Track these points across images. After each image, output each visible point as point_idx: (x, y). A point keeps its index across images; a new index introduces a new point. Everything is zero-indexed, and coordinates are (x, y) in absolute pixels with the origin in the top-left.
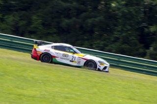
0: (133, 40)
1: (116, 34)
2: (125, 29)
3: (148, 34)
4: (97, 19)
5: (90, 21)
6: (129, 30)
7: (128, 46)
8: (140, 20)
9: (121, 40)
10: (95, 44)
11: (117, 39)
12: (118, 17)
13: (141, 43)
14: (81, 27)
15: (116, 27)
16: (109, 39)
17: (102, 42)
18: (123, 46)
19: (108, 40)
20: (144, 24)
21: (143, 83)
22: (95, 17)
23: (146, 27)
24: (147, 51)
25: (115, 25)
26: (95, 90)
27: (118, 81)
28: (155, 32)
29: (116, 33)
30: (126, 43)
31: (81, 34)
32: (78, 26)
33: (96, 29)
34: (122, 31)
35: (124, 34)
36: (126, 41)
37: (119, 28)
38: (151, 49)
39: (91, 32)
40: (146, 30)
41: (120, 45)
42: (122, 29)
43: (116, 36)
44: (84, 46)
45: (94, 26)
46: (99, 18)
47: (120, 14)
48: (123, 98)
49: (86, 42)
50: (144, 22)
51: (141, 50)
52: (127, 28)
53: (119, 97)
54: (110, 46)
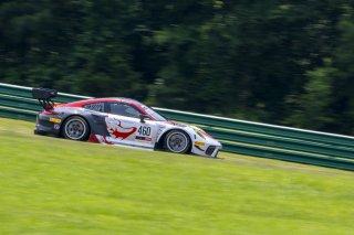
0: (119, 62)
4: (36, 18)
5: (20, 21)
6: (109, 40)
7: (107, 78)
9: (91, 64)
10: (33, 74)
11: (81, 63)
16: (64, 62)
17: (49, 70)
18: (96, 77)
20: (142, 28)
23: (146, 34)
24: (150, 87)
25: (77, 30)
26: (34, 179)
27: (86, 157)
28: (167, 44)
29: (78, 48)
30: (101, 70)
33: (33, 40)
34: (92, 45)
35: (99, 51)
36: (103, 65)
37: (86, 36)
39: (23, 47)
40: (147, 40)
41: (89, 76)
42: (94, 40)
44: (7, 79)
45: (28, 33)
46: (39, 14)
48: (97, 195)
49: (12, 71)
50: (141, 22)
51: (137, 87)
52: (104, 36)
53: (88, 193)
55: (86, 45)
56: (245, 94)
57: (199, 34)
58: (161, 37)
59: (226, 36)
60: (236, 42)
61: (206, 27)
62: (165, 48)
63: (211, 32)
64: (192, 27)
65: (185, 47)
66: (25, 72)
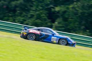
0: (44, 16)
1: (32, 13)
4: (18, 2)
5: (14, 3)
6: (41, 10)
7: (40, 21)
8: (49, 3)
9: (35, 17)
10: (17, 19)
11: (32, 16)
14: (7, 8)
16: (27, 16)
17: (22, 18)
18: (37, 21)
20: (52, 6)
23: (53, 8)
24: (53, 24)
25: (31, 6)
30: (39, 19)
33: (17, 9)
34: (36, 10)
35: (37, 13)
36: (39, 17)
38: (56, 23)
39: (14, 11)
40: (53, 10)
41: (34, 20)
42: (36, 9)
43: (32, 14)
44: (9, 21)
45: (16, 6)
48: (36, 57)
49: (11, 18)
50: (51, 4)
51: (49, 24)
52: (39, 8)
55: (34, 11)
56: (83, 27)
57: (69, 8)
58: (57, 9)
59: (77, 9)
60: (80, 11)
61: (71, 6)
62: (58, 12)
63: (73, 8)
64: (67, 6)
65: (65, 12)
66: (15, 19)
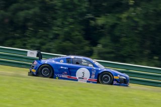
2: (66, 23)
3: (96, 28)
12: (56, 8)
13: (87, 39)
15: (55, 21)
19: (45, 38)
21: (91, 89)
22: (28, 9)
31: (11, 31)
32: (7, 21)
47: (60, 4)
54: (48, 44)
